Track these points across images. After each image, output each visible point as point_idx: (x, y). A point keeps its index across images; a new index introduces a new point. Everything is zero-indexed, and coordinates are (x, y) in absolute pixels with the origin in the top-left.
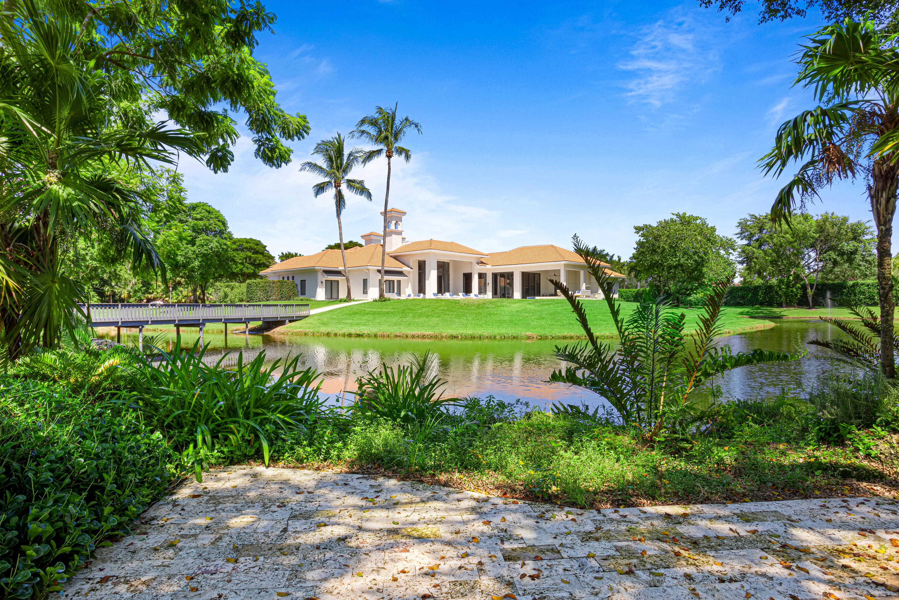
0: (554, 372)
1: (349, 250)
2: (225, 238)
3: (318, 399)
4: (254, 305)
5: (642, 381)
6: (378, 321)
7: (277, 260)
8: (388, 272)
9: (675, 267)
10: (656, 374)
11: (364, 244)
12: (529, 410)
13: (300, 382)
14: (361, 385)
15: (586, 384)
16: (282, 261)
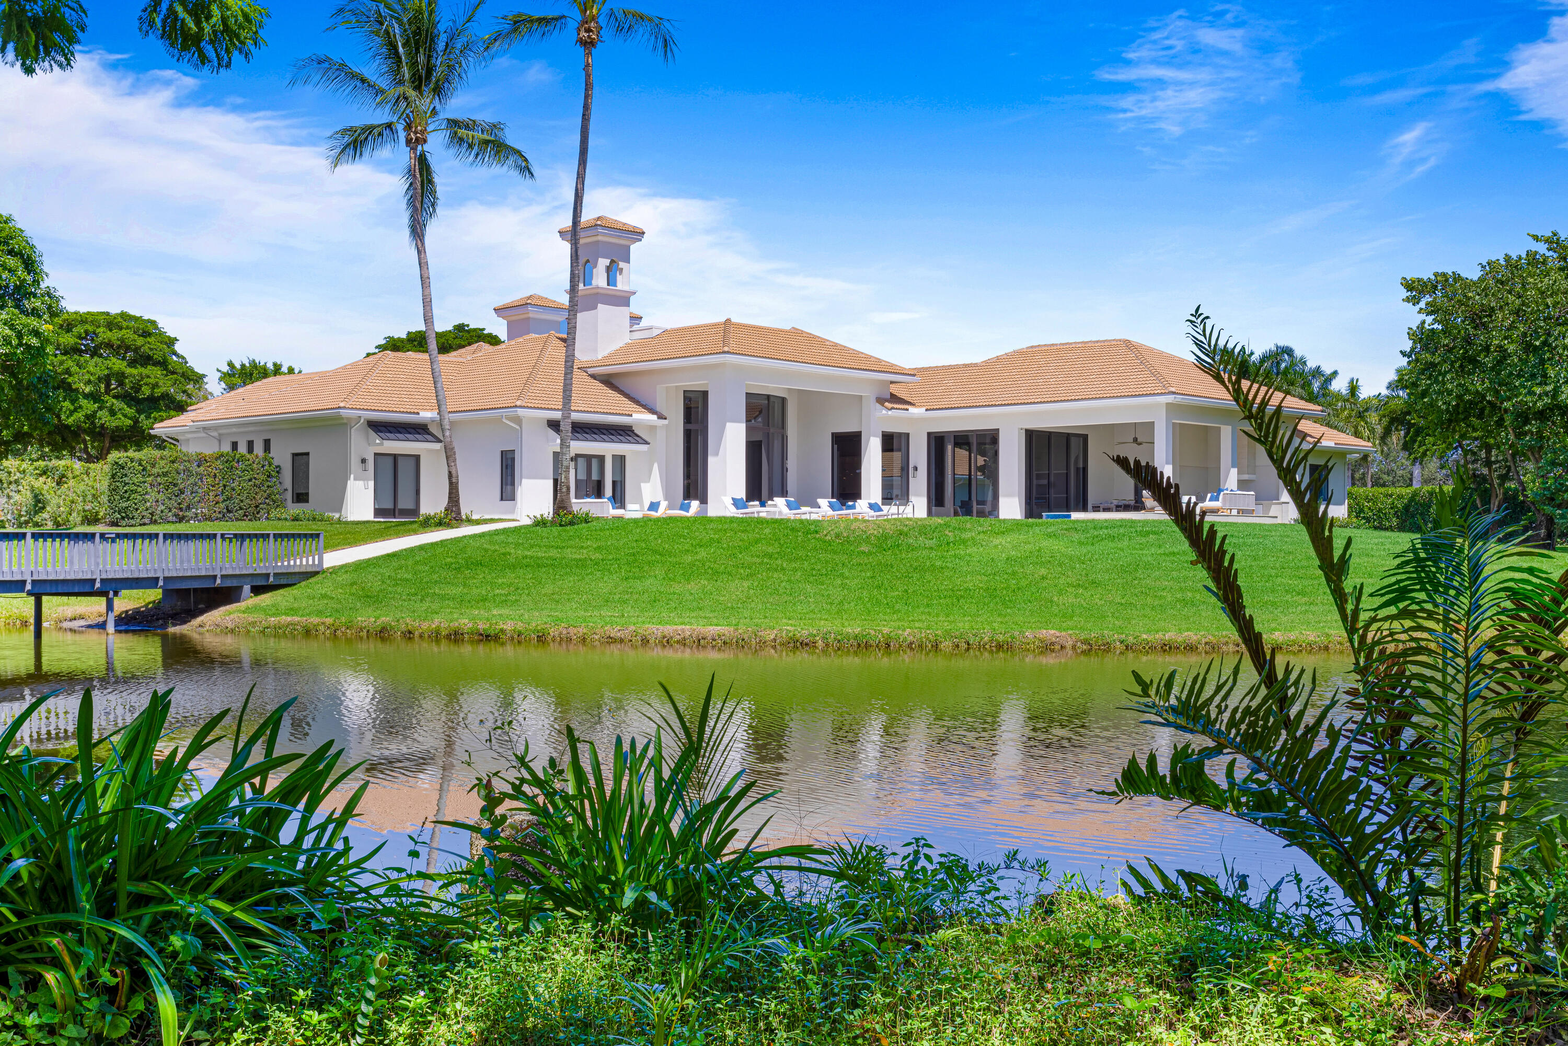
0: (1133, 762)
1: (453, 356)
2: (35, 313)
3: (347, 849)
4: (134, 536)
5: (1426, 795)
6: (549, 589)
7: (214, 385)
8: (583, 429)
9: (1542, 415)
10: (1473, 774)
11: (503, 336)
12: (1048, 888)
13: (289, 793)
14: (492, 801)
15: (1237, 805)
16: (231, 387)
